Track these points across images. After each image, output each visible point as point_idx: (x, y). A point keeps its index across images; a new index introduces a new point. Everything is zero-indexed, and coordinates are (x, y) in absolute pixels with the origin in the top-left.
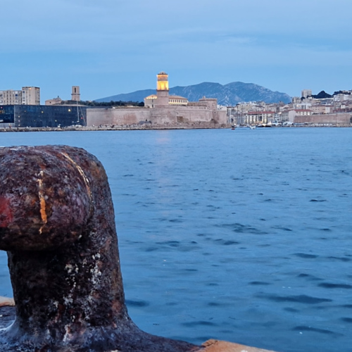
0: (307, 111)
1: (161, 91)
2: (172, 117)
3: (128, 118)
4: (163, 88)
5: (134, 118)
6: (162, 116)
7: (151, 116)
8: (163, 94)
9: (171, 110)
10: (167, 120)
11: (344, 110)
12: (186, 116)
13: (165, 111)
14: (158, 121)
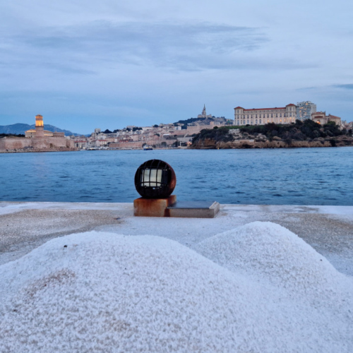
0: (103, 140)
1: (38, 127)
2: (47, 144)
3: (16, 144)
4: (40, 125)
5: (20, 144)
6: (40, 143)
7: (32, 143)
8: (41, 129)
9: (47, 140)
10: (44, 146)
11: (125, 140)
12: (55, 144)
13: (43, 140)
14: (38, 146)
